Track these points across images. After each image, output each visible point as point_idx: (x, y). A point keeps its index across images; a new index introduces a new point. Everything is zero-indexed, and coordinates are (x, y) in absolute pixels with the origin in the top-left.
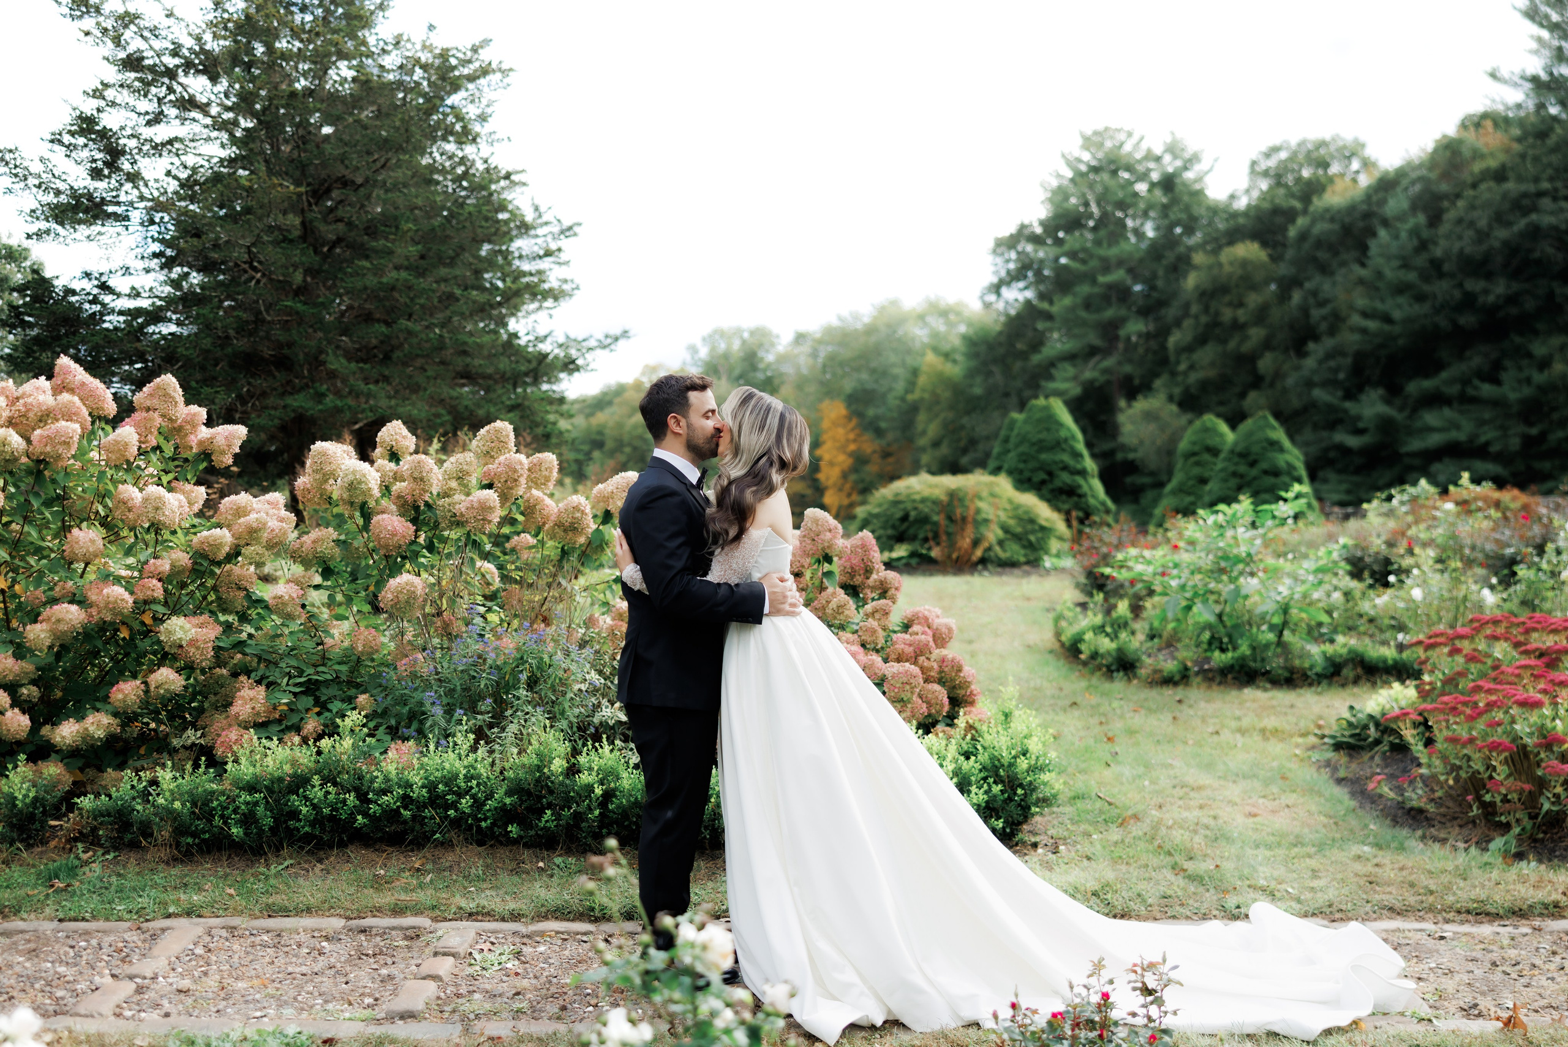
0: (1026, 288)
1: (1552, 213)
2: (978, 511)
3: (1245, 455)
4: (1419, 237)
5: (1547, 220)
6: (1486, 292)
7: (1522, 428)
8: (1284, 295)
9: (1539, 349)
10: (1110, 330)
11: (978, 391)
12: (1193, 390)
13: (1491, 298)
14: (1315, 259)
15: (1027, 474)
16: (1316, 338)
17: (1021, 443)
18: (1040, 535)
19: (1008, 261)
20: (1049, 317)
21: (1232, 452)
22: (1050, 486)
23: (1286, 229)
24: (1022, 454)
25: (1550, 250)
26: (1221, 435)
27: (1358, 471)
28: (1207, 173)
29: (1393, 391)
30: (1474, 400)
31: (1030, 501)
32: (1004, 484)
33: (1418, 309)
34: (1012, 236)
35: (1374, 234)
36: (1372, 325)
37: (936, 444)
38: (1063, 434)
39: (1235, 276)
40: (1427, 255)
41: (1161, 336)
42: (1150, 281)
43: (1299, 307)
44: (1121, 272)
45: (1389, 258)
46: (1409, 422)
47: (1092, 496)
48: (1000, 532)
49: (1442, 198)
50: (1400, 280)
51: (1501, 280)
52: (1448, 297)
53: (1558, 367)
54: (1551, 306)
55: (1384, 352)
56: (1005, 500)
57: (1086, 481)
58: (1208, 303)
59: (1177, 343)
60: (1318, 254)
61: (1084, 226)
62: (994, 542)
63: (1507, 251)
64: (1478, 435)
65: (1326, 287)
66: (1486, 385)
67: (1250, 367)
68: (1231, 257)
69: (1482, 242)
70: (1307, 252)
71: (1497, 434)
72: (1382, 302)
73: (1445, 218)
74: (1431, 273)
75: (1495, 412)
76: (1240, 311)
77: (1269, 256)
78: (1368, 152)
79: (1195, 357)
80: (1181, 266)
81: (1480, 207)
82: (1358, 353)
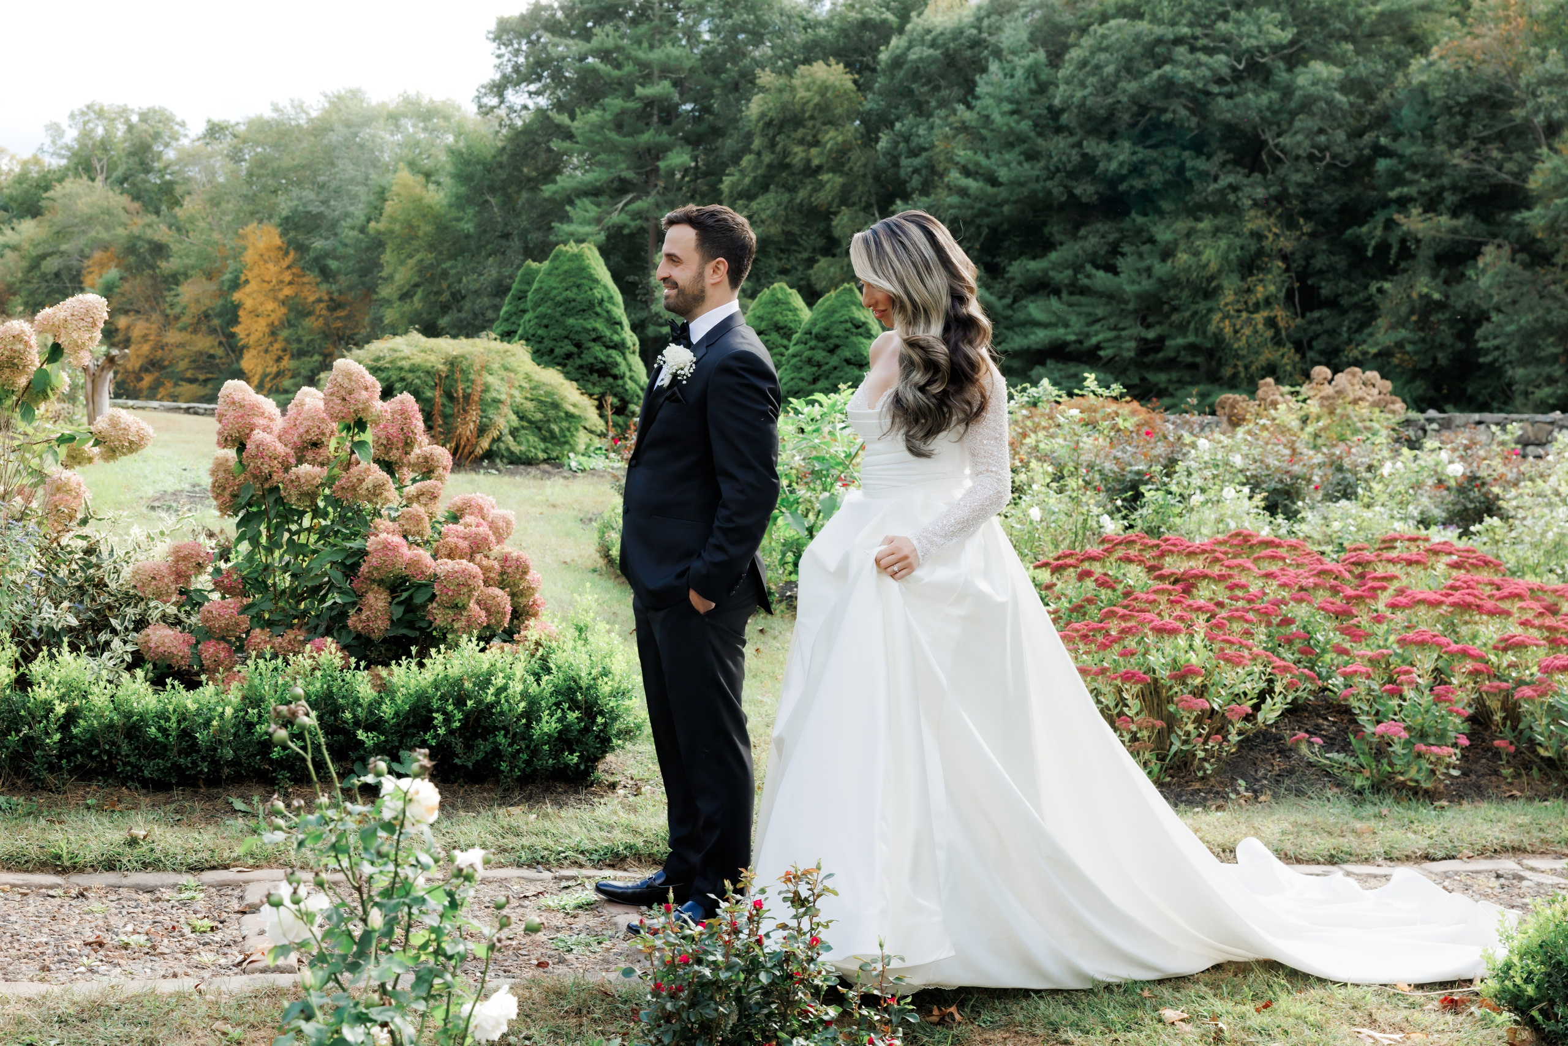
0: (538, 93)
1: (1188, 67)
2: (487, 389)
3: (823, 339)
4: (1036, 77)
5: (1184, 74)
7: (1138, 330)
8: (869, 137)
9: (1163, 234)
10: (647, 160)
11: (468, 227)
13: (1113, 165)
14: (911, 92)
15: (548, 343)
17: (543, 300)
18: (565, 424)
19: (517, 53)
20: (569, 135)
21: (809, 332)
22: (579, 362)
23: (879, 52)
24: (544, 316)
25: (1184, 113)
26: (795, 310)
30: (1084, 291)
31: (552, 378)
32: (520, 354)
33: (1029, 170)
34: (523, 18)
35: (984, 70)
36: (973, 185)
37: (405, 296)
38: (598, 293)
39: (811, 105)
40: (1044, 101)
41: (713, 174)
42: (703, 99)
43: (886, 153)
44: (666, 84)
45: (1000, 100)
46: (1010, 313)
47: (631, 378)
48: (514, 417)
49: (1066, 31)
50: (1011, 129)
51: (1127, 145)
52: (1064, 158)
53: (1183, 257)
54: (1180, 182)
55: (986, 221)
56: (521, 376)
57: (625, 359)
58: (774, 137)
59: (734, 185)
60: (914, 86)
61: (621, 16)
62: (506, 431)
63: (1135, 108)
64: (1088, 336)
65: (922, 131)
66: (1100, 274)
67: (822, 226)
68: (808, 80)
69: (1107, 94)
70: (901, 82)
71: (1110, 334)
72: (988, 157)
73: (1067, 57)
74: (1047, 125)
75: (1109, 308)
76: (814, 151)
77: (855, 82)
79: (754, 205)
80: (743, 86)
81: (1108, 49)
82: (955, 220)
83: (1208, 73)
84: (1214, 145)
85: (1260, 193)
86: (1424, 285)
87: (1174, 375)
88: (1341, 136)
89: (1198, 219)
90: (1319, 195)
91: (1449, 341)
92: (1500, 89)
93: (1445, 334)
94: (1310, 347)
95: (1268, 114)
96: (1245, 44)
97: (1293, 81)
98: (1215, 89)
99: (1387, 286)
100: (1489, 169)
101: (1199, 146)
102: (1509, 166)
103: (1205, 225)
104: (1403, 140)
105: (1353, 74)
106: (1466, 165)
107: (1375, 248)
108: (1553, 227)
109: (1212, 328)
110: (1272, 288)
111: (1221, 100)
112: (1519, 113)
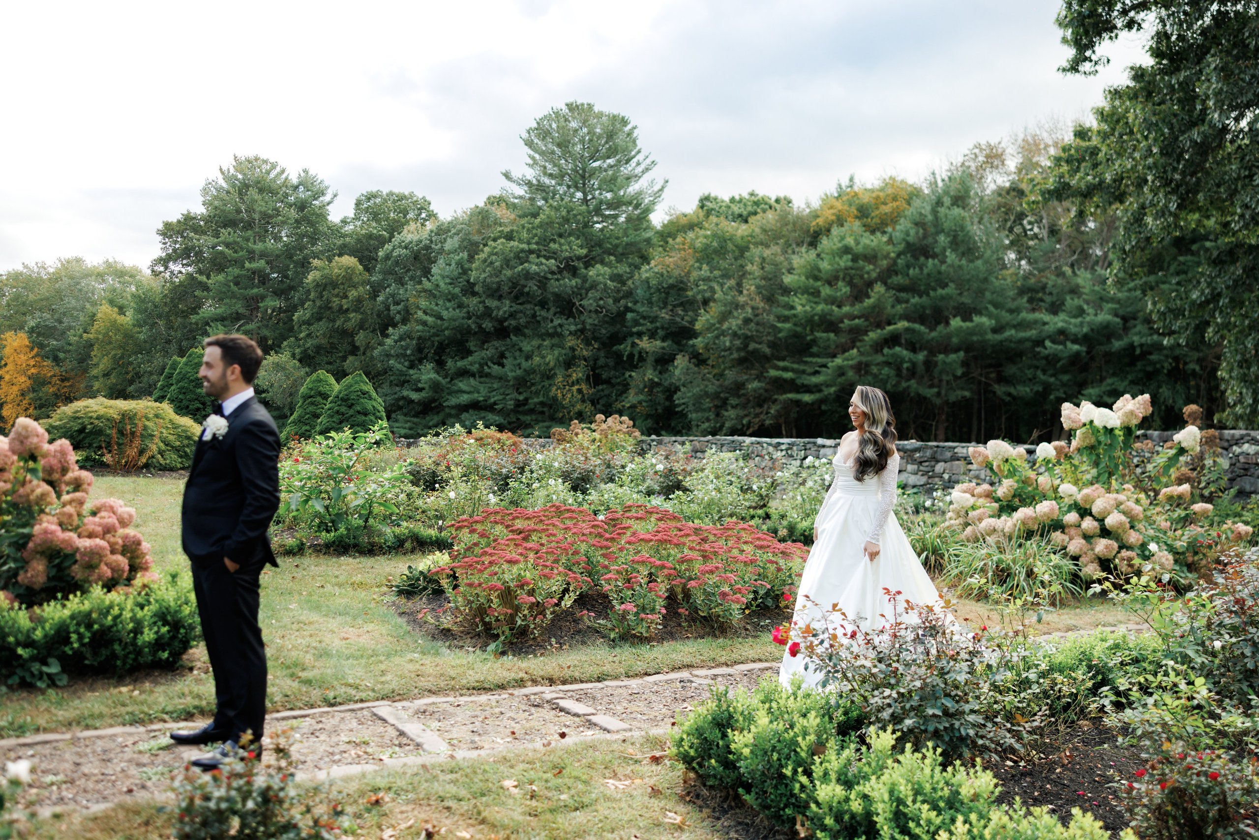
0: (188, 265)
1: (537, 265)
2: (146, 428)
3: (345, 400)
4: (462, 267)
5: (534, 268)
6: (499, 309)
7: (515, 395)
9: (527, 347)
10: (253, 304)
11: (145, 337)
12: (310, 352)
13: (501, 312)
14: (395, 272)
15: (185, 402)
16: (394, 326)
17: (182, 379)
19: (175, 242)
20: (205, 288)
21: (337, 397)
23: (379, 251)
24: (183, 388)
25: (535, 287)
26: (330, 385)
27: (416, 415)
28: (328, 203)
29: (440, 364)
30: (488, 375)
31: (188, 422)
32: (165, 409)
33: (458, 313)
34: (179, 223)
35: (435, 262)
36: (430, 319)
37: (107, 374)
39: (341, 277)
40: (466, 278)
41: (289, 311)
42: (283, 272)
43: (383, 302)
44: (263, 262)
45: (443, 277)
46: (449, 386)
48: (162, 444)
49: (476, 244)
50: (450, 292)
51: (507, 302)
52: (476, 308)
53: (537, 359)
54: (534, 322)
55: (436, 338)
56: (166, 421)
58: (322, 292)
59: (300, 318)
60: (396, 269)
61: (236, 225)
62: (157, 452)
63: (511, 284)
64: (489, 398)
65: (401, 292)
66: (496, 367)
67: (350, 340)
68: (340, 264)
69: (497, 276)
70: (390, 267)
71: (501, 397)
72: (437, 305)
73: (476, 257)
74: (468, 291)
75: (500, 384)
76: (344, 301)
77: (364, 267)
78: (431, 208)
79: (312, 328)
80: (305, 265)
81: (496, 254)
82: (420, 338)
83: (546, 268)
84: (551, 304)
85: (573, 328)
86: (650, 374)
87: (534, 417)
88: (610, 301)
89: (544, 340)
90: (601, 329)
91: (662, 401)
92: (682, 282)
93: (661, 397)
95: (576, 290)
96: (564, 255)
98: (550, 276)
99: (633, 374)
100: (678, 319)
101: (543, 304)
102: (686, 318)
103: (547, 343)
104: (639, 305)
105: (615, 272)
106: (667, 317)
107: (627, 356)
108: (707, 348)
109: (552, 394)
110: (580, 375)
111: (553, 282)
112: (690, 293)
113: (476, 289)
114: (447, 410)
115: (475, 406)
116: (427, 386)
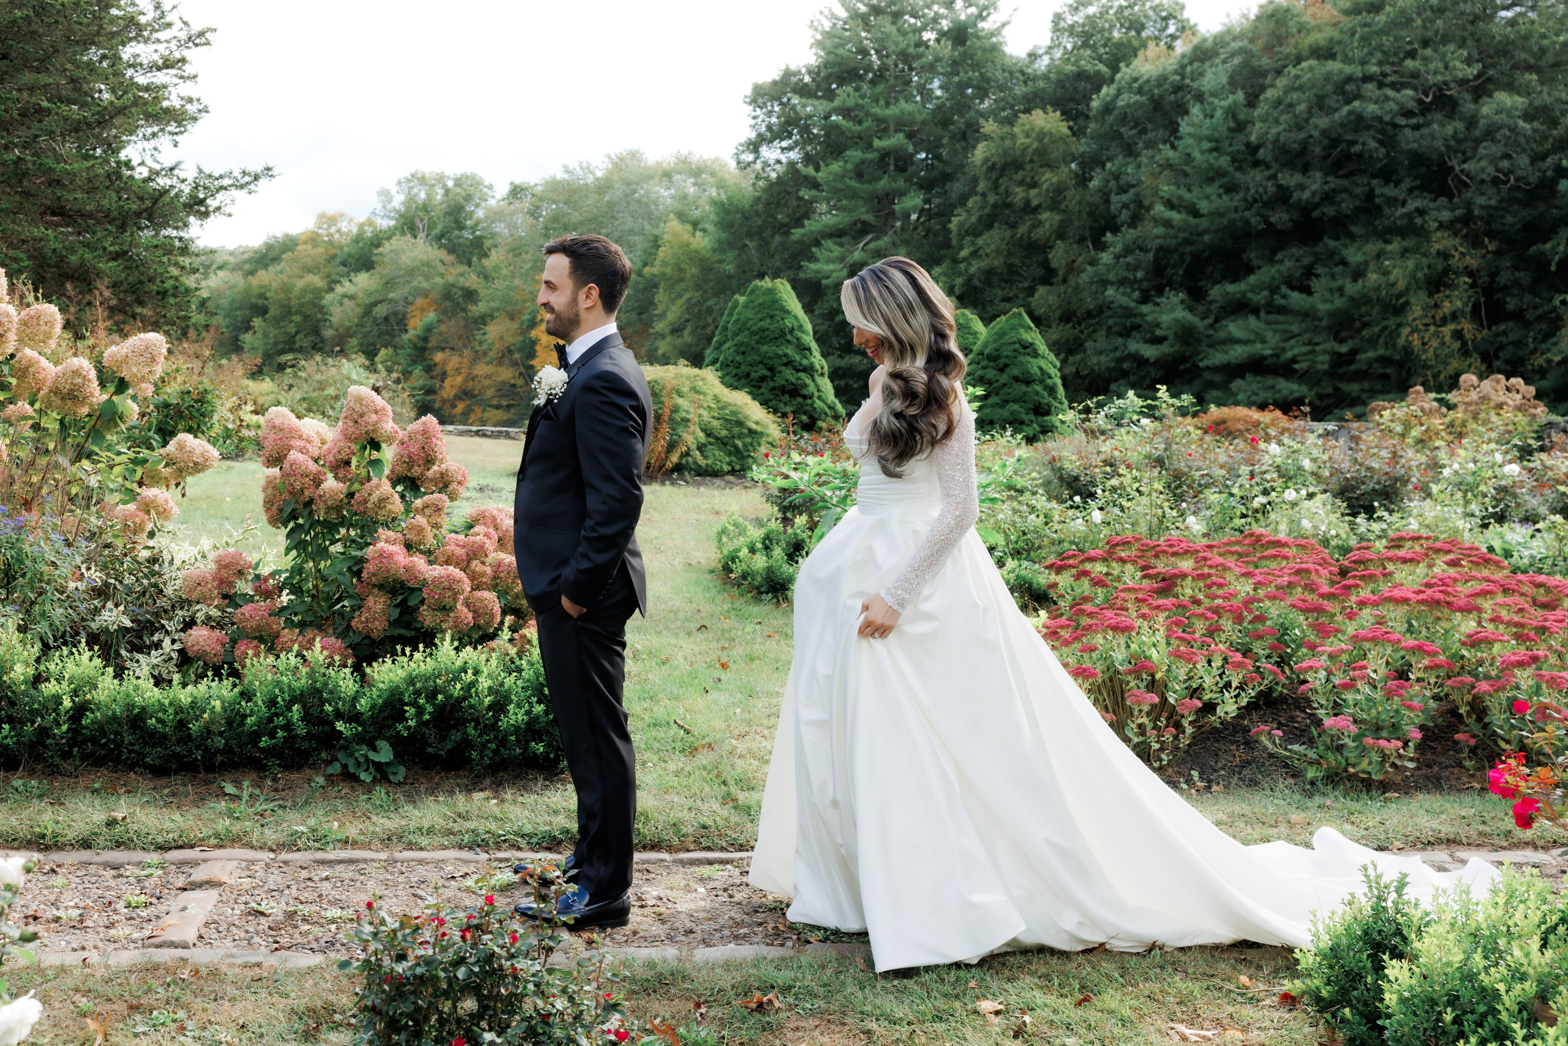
0: (789, 149)
1: (1376, 102)
2: (676, 409)
4: (1234, 116)
5: (1372, 108)
6: (1302, 187)
7: (1331, 345)
8: (1083, 180)
9: (1354, 255)
10: (884, 202)
11: (729, 268)
12: (976, 282)
13: (1306, 195)
14: (1120, 135)
15: (744, 368)
16: (1115, 230)
17: (741, 331)
18: (748, 440)
19: (770, 113)
20: (815, 185)
22: (772, 384)
23: (1091, 99)
24: (742, 344)
25: (1373, 144)
26: (976, 333)
28: (1004, 25)
29: (1196, 295)
30: (1281, 310)
31: (740, 400)
32: (710, 378)
33: (1227, 202)
34: (775, 83)
35: (1186, 112)
36: (1177, 216)
38: (790, 323)
39: (1031, 150)
40: (1241, 138)
41: (944, 215)
42: (933, 148)
43: (1099, 190)
44: (901, 136)
45: (1200, 139)
46: (1211, 332)
47: (819, 398)
48: (701, 434)
49: (1263, 74)
50: (1211, 165)
51: (1318, 174)
52: (1261, 190)
53: (1373, 277)
54: (1370, 208)
55: (1189, 249)
56: (709, 398)
57: (814, 380)
58: (997, 180)
59: (961, 225)
60: (1123, 130)
61: (861, 78)
62: (693, 447)
63: (1326, 141)
64: (1284, 350)
65: (1130, 170)
66: (1295, 294)
67: (1041, 258)
68: (1027, 127)
69: (1300, 128)
70: (1111, 127)
71: (1305, 349)
72: (1190, 191)
73: (1262, 97)
74: (1245, 160)
75: (1303, 325)
76: (1033, 192)
77: (1070, 128)
78: (1186, 14)
79: (980, 241)
80: (969, 135)
81: (1301, 88)
82: (1160, 249)
83: (1395, 107)
84: (1402, 173)
85: (1446, 215)
87: (1366, 385)
88: (1524, 160)
89: (1387, 242)
90: (1503, 217)
94: (1497, 358)
95: (1453, 143)
96: (1432, 79)
97: (1478, 111)
98: (1402, 121)
101: (1388, 175)
103: (1394, 246)
105: (1538, 102)
107: (1558, 264)
109: (1401, 341)
110: (1459, 304)
111: (1408, 132)
113: (1261, 154)
114: (1207, 376)
115: (1257, 366)
116: (1170, 334)
